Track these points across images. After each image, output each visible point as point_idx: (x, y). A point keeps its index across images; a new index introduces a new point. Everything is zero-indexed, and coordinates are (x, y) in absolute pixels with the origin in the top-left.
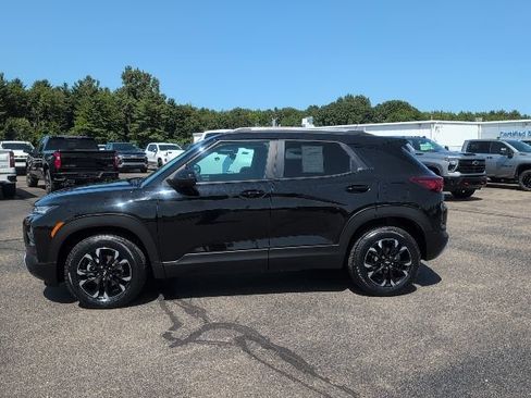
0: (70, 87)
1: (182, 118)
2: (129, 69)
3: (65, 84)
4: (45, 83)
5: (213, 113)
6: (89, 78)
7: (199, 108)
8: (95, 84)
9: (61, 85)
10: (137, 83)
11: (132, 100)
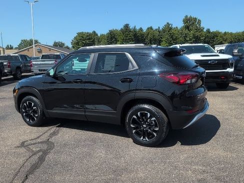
0: (161, 29)
1: (212, 38)
2: (187, 16)
3: (159, 28)
4: (151, 28)
5: (231, 34)
6: (168, 23)
7: (223, 32)
8: (170, 26)
9: (157, 28)
10: (190, 23)
11: (187, 31)
